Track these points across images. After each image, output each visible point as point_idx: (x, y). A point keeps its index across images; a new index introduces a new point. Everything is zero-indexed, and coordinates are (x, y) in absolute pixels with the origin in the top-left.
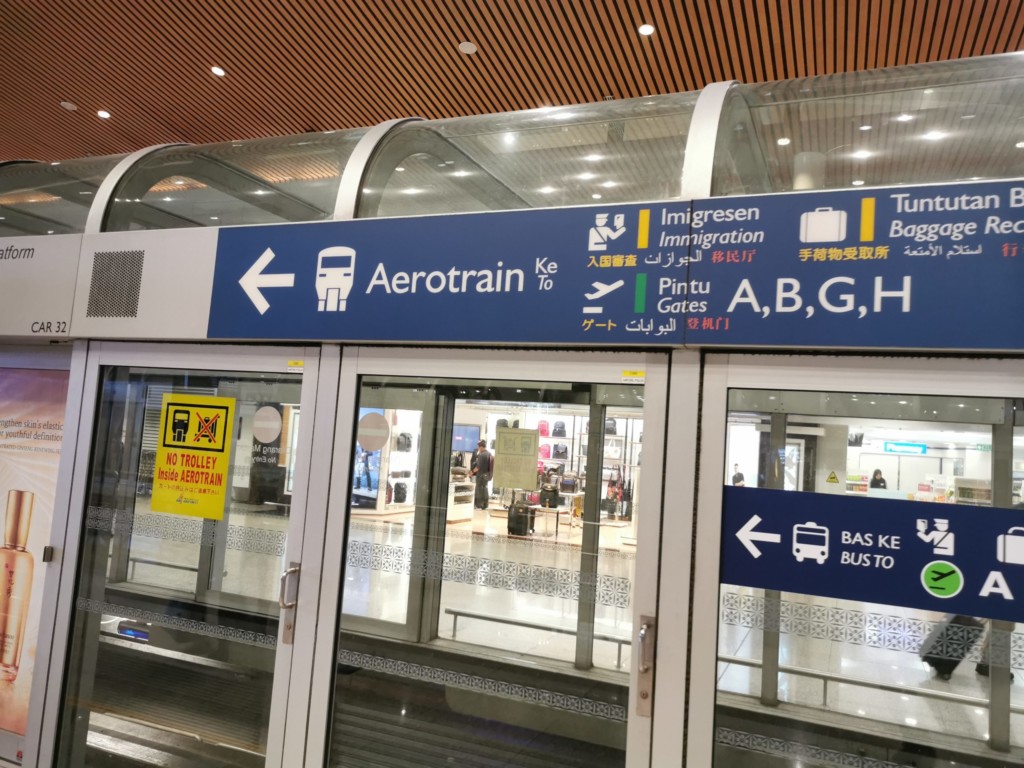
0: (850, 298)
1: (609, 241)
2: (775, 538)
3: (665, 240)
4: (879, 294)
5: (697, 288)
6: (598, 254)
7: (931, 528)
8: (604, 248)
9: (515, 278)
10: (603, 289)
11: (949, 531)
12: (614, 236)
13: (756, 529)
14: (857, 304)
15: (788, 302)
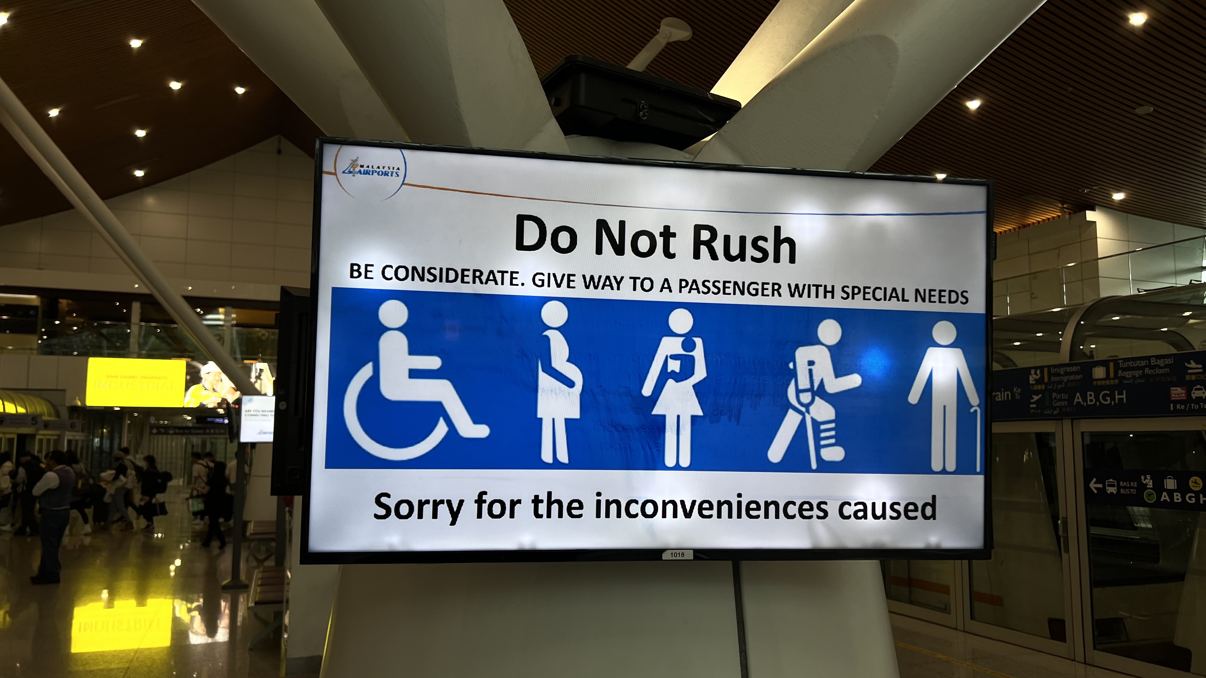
0: (1108, 398)
1: (1036, 380)
2: (1101, 486)
3: (1053, 379)
4: (1117, 397)
5: (1064, 396)
6: (1033, 385)
7: (1146, 478)
8: (1034, 382)
9: (1008, 395)
10: (1036, 398)
11: (1150, 479)
12: (1037, 378)
13: (1095, 483)
14: (1111, 401)
15: (1091, 401)
